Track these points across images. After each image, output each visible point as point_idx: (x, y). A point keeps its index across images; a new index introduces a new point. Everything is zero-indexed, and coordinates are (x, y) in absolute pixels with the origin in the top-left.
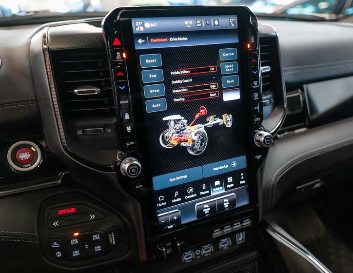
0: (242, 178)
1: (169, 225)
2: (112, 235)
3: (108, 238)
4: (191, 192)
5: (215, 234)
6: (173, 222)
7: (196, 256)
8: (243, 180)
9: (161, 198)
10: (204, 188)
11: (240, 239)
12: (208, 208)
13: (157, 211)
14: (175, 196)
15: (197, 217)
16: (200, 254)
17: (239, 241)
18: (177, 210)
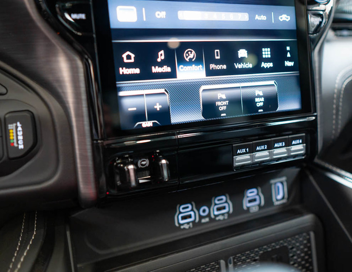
0: (289, 55)
1: (145, 120)
2: (17, 127)
3: (7, 132)
4: (191, 59)
5: (238, 158)
6: (153, 114)
7: (201, 217)
8: (290, 60)
9: (129, 57)
10: (217, 58)
11: (280, 197)
12: (224, 100)
13: (120, 84)
14: (159, 60)
15: (203, 115)
16: (209, 215)
17: (277, 200)
18: (163, 91)
